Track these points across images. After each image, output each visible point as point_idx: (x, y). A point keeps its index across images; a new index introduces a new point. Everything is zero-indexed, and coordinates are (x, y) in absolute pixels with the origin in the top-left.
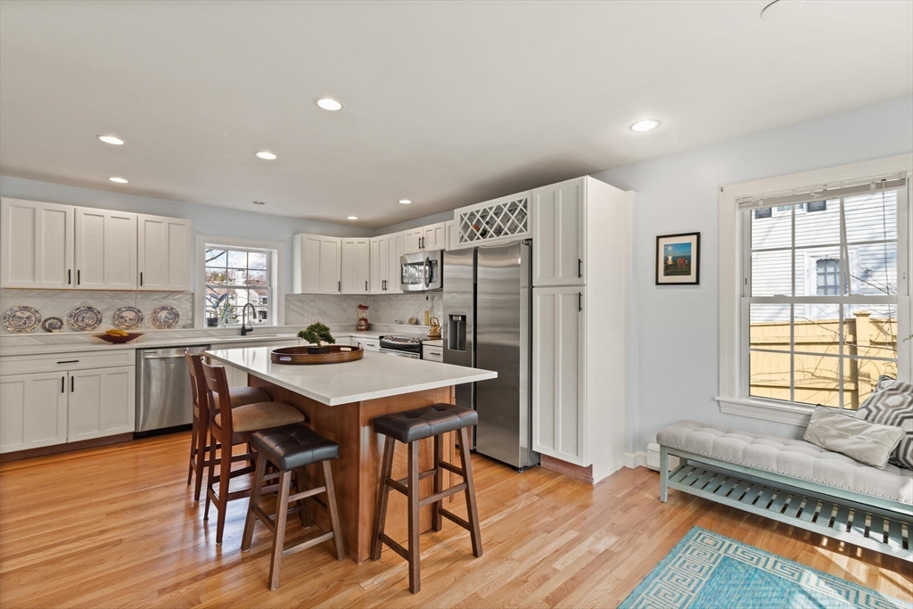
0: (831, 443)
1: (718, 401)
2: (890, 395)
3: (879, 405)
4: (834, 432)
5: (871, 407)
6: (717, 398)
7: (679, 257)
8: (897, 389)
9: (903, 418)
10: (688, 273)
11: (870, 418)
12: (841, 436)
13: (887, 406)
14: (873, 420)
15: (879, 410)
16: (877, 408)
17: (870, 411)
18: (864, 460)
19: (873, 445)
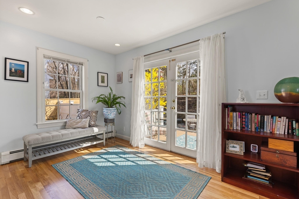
0: (75, 126)
1: (37, 125)
2: (82, 113)
3: (81, 115)
4: (75, 124)
5: (79, 116)
6: (37, 124)
7: (18, 70)
8: (83, 111)
9: (87, 117)
10: (23, 77)
11: (80, 118)
12: (77, 124)
13: (83, 115)
14: (81, 119)
15: (82, 116)
16: (81, 116)
17: (80, 117)
18: (84, 127)
19: (85, 124)
